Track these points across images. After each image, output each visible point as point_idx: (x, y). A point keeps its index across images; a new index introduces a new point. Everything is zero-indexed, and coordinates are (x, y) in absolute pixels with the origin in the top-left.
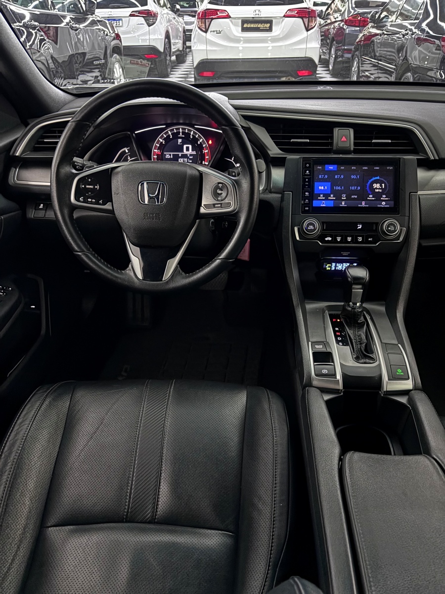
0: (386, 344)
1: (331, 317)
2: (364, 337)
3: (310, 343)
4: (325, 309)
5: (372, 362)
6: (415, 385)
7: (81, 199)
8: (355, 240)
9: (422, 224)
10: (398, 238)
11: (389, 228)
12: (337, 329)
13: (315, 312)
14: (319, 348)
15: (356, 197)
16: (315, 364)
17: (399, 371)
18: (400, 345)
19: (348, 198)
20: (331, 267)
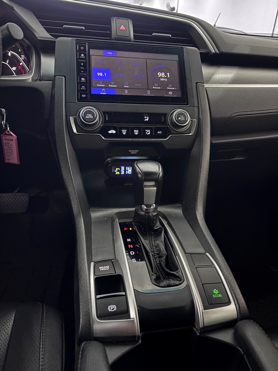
0: (191, 254)
1: (122, 226)
2: (162, 247)
3: (92, 264)
4: (115, 216)
5: (177, 283)
6: (240, 312)
8: (142, 134)
10: (189, 130)
11: (180, 118)
12: (129, 240)
13: (102, 221)
14: (105, 269)
16: (98, 296)
17: (216, 291)
18: (207, 254)
20: (120, 171)
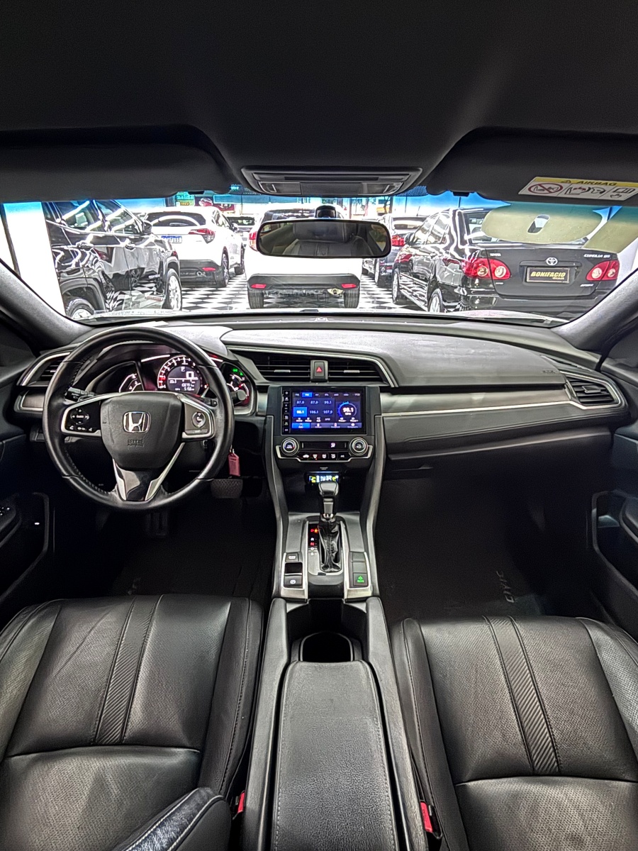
0: (353, 552)
1: (311, 527)
2: (335, 546)
3: (285, 554)
4: (306, 520)
5: (336, 570)
6: (373, 592)
7: (71, 428)
8: (329, 458)
9: (387, 441)
10: (366, 455)
11: (358, 447)
12: (312, 539)
13: (296, 523)
14: (293, 559)
15: (329, 419)
16: (286, 574)
17: (360, 578)
18: (365, 553)
19: (323, 421)
20: (316, 480)
